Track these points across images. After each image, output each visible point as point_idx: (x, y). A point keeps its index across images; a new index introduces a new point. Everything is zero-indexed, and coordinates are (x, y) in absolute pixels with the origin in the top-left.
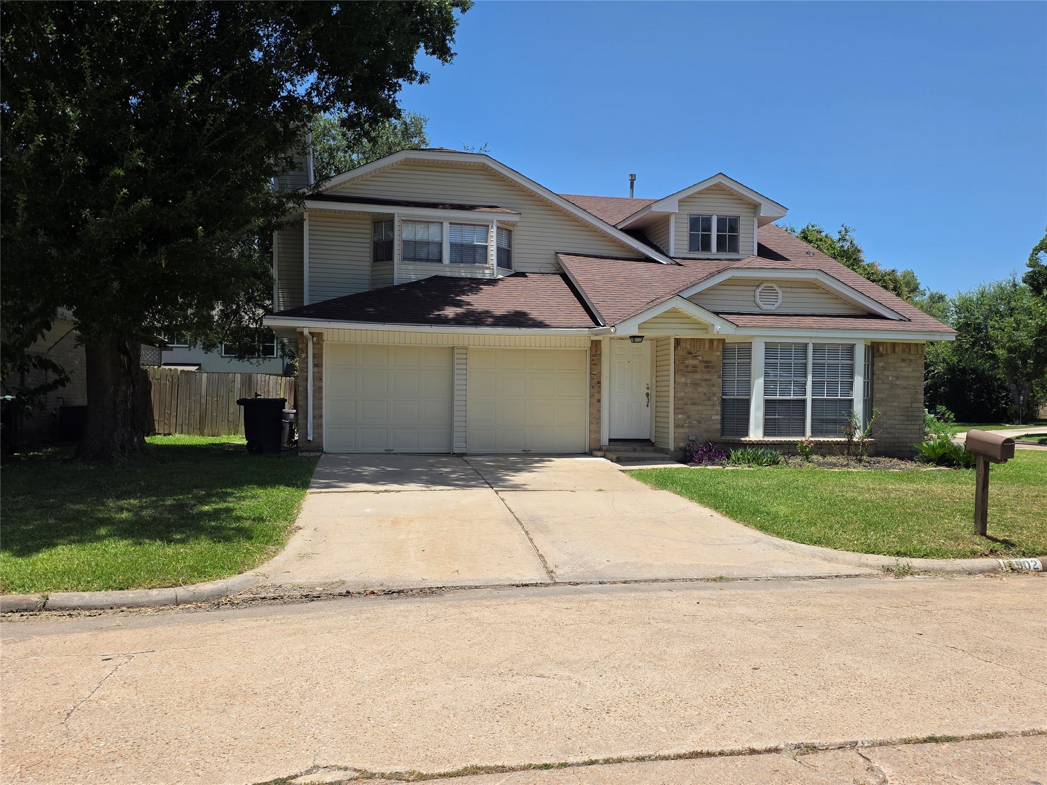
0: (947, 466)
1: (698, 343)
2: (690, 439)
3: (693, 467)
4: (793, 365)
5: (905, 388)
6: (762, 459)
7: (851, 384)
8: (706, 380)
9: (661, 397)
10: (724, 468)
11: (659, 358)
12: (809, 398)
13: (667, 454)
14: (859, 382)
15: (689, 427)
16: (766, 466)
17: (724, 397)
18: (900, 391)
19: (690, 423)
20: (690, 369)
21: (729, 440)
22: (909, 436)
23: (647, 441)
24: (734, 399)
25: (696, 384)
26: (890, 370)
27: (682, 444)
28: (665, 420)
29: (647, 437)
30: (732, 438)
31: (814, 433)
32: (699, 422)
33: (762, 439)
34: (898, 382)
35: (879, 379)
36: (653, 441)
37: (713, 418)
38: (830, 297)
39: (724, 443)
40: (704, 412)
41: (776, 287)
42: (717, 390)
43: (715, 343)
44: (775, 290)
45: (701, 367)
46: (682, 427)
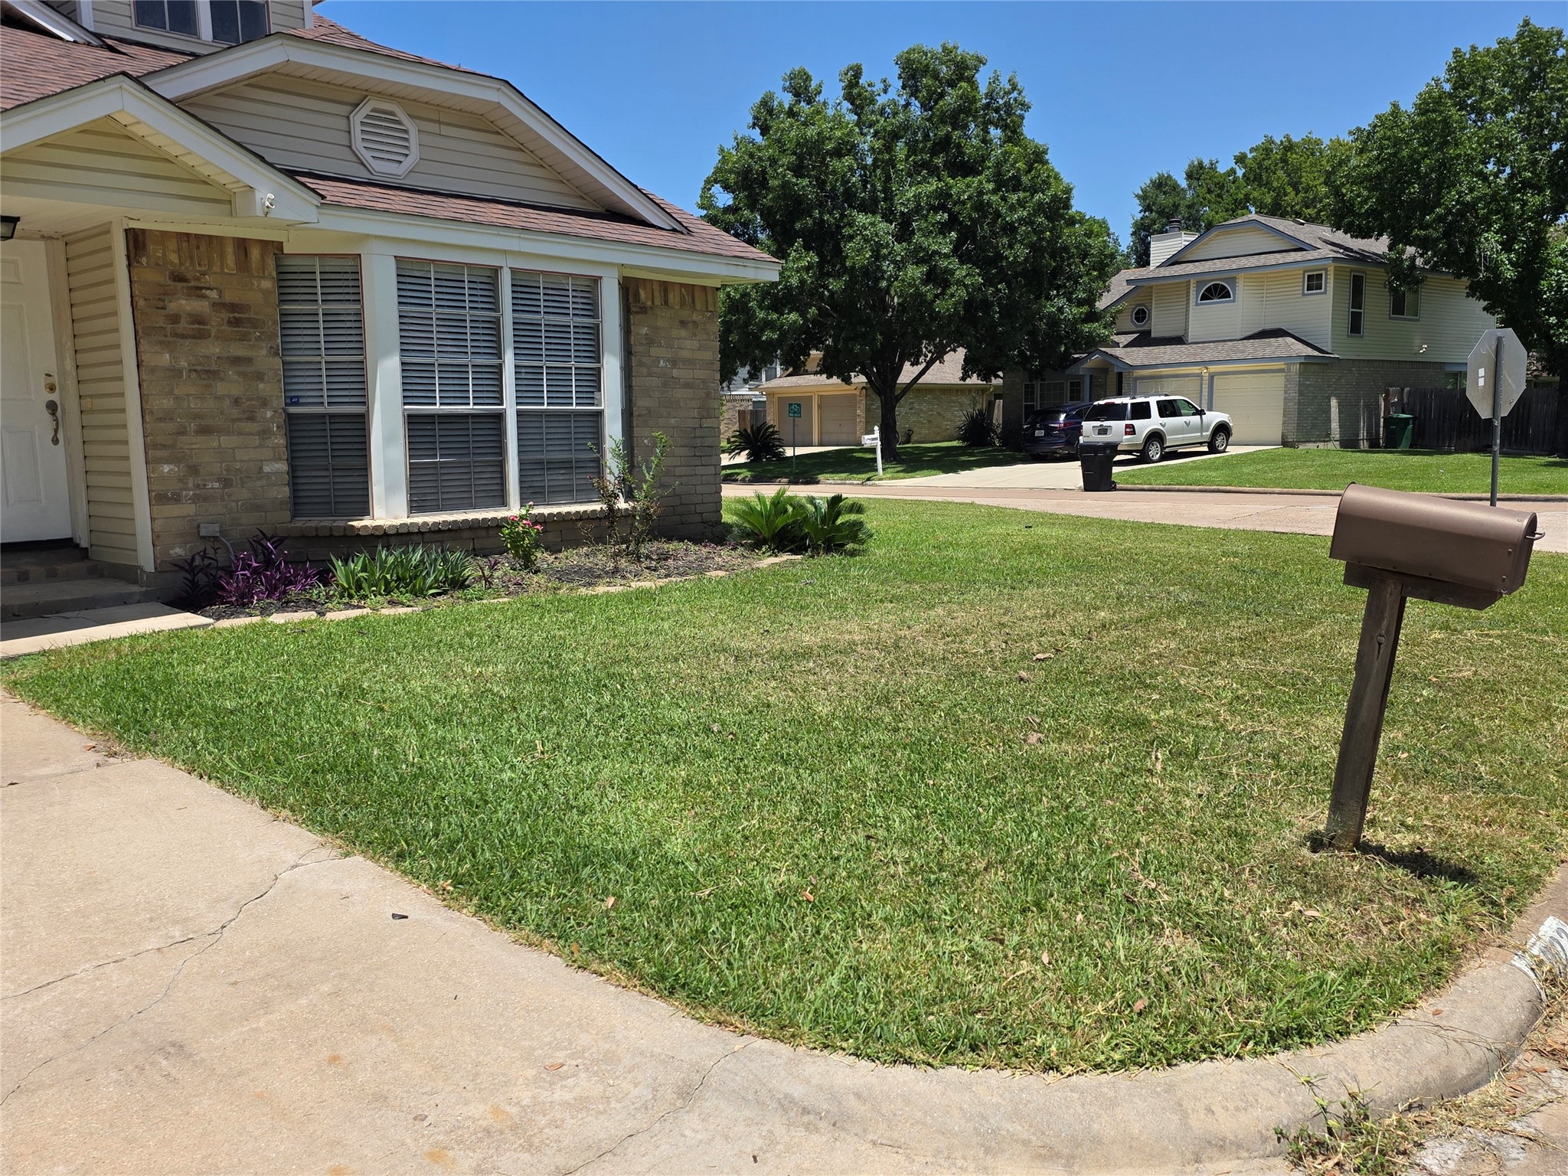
0: (794, 552)
1: (203, 248)
2: (203, 533)
3: (225, 623)
4: (468, 324)
5: (687, 386)
6: (425, 579)
7: (597, 373)
8: (236, 361)
9: (99, 412)
10: (321, 614)
11: (77, 296)
12: (510, 407)
13: (135, 582)
14: (611, 368)
15: (195, 499)
16: (434, 595)
17: (293, 410)
18: (680, 394)
19: (198, 486)
20: (184, 326)
21: (317, 529)
22: (700, 489)
23: (64, 546)
24: (323, 416)
25: (207, 374)
26: (660, 346)
27: (178, 551)
28: (121, 481)
29: (64, 533)
30: (325, 522)
31: (528, 494)
32: (227, 483)
33: (409, 521)
34: (675, 373)
35: (641, 364)
36: (84, 544)
37: (267, 469)
38: (530, 160)
39: (304, 537)
40: (239, 454)
41: (402, 116)
42: (272, 390)
43: (255, 253)
44: (399, 122)
45: (217, 321)
46: (176, 499)
